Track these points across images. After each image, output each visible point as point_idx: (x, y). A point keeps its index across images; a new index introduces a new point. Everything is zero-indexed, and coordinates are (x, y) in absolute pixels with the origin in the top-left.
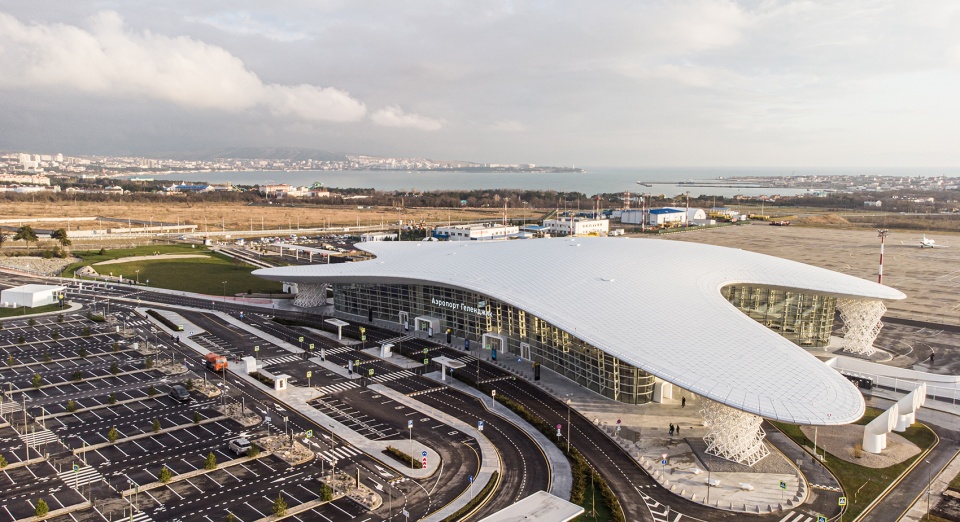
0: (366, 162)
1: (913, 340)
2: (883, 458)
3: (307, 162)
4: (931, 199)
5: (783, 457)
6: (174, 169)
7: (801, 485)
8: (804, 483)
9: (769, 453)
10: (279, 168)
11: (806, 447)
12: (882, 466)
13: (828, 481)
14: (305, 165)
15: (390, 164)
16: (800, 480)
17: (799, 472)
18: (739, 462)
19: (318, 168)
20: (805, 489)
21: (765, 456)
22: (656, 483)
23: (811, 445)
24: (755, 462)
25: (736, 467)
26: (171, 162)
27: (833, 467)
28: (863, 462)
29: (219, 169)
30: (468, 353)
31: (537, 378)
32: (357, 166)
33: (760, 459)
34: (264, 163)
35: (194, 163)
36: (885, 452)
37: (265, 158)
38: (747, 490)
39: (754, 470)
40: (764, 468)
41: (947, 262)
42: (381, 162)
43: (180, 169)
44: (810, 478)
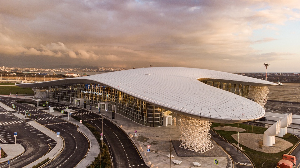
0: (104, 69)
1: (281, 106)
2: (274, 148)
3: (85, 69)
4: (278, 78)
5: (221, 148)
6: (41, 71)
7: (229, 163)
8: (231, 162)
9: (214, 147)
10: (76, 71)
11: (234, 144)
12: (274, 152)
13: (244, 160)
14: (85, 70)
15: (112, 70)
16: (229, 160)
17: (229, 156)
18: (196, 151)
19: (89, 71)
20: (231, 165)
21: (211, 148)
22: (144, 163)
23: (236, 143)
24: (205, 151)
25: (194, 154)
26: (41, 69)
27: (247, 153)
28: (264, 150)
29: (56, 71)
30: (90, 111)
31: (113, 118)
32: (101, 70)
33: (208, 150)
34: (71, 70)
35: (49, 70)
36: (275, 145)
37: (72, 68)
38: (197, 166)
39: (204, 155)
40: (209, 154)
41: (288, 88)
42: (109, 69)
43: (43, 71)
44: (235, 159)
